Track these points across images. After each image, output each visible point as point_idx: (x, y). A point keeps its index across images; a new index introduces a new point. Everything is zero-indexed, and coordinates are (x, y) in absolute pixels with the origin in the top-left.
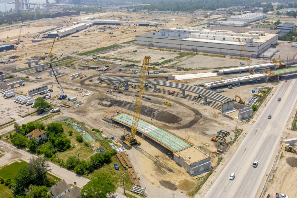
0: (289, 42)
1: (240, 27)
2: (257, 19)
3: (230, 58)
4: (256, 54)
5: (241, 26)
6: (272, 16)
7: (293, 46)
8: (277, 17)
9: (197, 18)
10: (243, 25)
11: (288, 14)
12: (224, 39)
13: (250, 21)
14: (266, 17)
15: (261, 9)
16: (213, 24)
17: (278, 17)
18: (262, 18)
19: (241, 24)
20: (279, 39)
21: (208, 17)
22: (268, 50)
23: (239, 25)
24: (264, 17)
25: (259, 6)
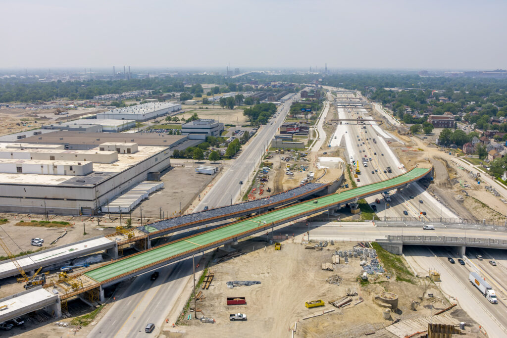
0: (197, 161)
1: (114, 131)
2: (159, 113)
3: (17, 225)
4: (92, 205)
5: (116, 129)
6: (193, 106)
7: (200, 171)
8: (200, 108)
9: (37, 116)
10: (120, 128)
11: (223, 102)
12: (19, 170)
13: (141, 118)
14: (181, 109)
15: (178, 94)
16: (53, 129)
17: (202, 108)
18: (170, 112)
19: (116, 125)
20: (177, 156)
21: (63, 113)
22: (133, 189)
23: (112, 127)
24: (176, 109)
25: (179, 89)
